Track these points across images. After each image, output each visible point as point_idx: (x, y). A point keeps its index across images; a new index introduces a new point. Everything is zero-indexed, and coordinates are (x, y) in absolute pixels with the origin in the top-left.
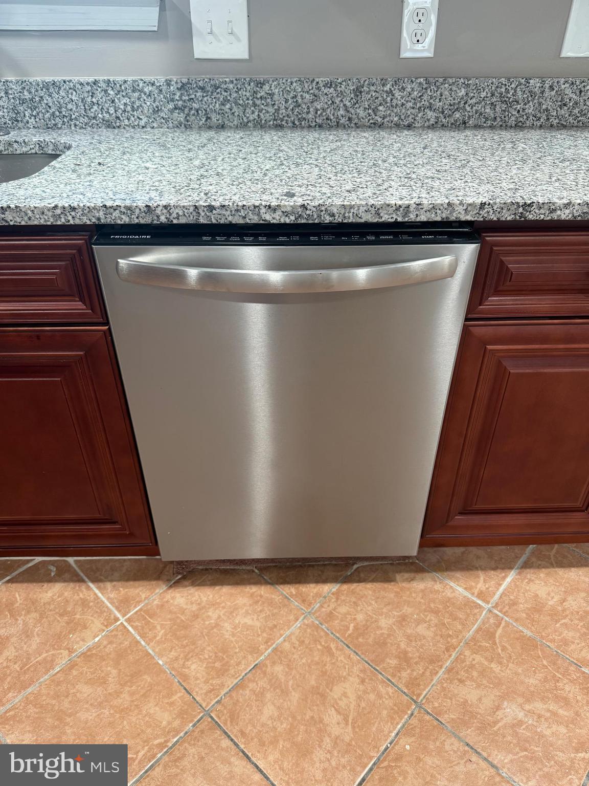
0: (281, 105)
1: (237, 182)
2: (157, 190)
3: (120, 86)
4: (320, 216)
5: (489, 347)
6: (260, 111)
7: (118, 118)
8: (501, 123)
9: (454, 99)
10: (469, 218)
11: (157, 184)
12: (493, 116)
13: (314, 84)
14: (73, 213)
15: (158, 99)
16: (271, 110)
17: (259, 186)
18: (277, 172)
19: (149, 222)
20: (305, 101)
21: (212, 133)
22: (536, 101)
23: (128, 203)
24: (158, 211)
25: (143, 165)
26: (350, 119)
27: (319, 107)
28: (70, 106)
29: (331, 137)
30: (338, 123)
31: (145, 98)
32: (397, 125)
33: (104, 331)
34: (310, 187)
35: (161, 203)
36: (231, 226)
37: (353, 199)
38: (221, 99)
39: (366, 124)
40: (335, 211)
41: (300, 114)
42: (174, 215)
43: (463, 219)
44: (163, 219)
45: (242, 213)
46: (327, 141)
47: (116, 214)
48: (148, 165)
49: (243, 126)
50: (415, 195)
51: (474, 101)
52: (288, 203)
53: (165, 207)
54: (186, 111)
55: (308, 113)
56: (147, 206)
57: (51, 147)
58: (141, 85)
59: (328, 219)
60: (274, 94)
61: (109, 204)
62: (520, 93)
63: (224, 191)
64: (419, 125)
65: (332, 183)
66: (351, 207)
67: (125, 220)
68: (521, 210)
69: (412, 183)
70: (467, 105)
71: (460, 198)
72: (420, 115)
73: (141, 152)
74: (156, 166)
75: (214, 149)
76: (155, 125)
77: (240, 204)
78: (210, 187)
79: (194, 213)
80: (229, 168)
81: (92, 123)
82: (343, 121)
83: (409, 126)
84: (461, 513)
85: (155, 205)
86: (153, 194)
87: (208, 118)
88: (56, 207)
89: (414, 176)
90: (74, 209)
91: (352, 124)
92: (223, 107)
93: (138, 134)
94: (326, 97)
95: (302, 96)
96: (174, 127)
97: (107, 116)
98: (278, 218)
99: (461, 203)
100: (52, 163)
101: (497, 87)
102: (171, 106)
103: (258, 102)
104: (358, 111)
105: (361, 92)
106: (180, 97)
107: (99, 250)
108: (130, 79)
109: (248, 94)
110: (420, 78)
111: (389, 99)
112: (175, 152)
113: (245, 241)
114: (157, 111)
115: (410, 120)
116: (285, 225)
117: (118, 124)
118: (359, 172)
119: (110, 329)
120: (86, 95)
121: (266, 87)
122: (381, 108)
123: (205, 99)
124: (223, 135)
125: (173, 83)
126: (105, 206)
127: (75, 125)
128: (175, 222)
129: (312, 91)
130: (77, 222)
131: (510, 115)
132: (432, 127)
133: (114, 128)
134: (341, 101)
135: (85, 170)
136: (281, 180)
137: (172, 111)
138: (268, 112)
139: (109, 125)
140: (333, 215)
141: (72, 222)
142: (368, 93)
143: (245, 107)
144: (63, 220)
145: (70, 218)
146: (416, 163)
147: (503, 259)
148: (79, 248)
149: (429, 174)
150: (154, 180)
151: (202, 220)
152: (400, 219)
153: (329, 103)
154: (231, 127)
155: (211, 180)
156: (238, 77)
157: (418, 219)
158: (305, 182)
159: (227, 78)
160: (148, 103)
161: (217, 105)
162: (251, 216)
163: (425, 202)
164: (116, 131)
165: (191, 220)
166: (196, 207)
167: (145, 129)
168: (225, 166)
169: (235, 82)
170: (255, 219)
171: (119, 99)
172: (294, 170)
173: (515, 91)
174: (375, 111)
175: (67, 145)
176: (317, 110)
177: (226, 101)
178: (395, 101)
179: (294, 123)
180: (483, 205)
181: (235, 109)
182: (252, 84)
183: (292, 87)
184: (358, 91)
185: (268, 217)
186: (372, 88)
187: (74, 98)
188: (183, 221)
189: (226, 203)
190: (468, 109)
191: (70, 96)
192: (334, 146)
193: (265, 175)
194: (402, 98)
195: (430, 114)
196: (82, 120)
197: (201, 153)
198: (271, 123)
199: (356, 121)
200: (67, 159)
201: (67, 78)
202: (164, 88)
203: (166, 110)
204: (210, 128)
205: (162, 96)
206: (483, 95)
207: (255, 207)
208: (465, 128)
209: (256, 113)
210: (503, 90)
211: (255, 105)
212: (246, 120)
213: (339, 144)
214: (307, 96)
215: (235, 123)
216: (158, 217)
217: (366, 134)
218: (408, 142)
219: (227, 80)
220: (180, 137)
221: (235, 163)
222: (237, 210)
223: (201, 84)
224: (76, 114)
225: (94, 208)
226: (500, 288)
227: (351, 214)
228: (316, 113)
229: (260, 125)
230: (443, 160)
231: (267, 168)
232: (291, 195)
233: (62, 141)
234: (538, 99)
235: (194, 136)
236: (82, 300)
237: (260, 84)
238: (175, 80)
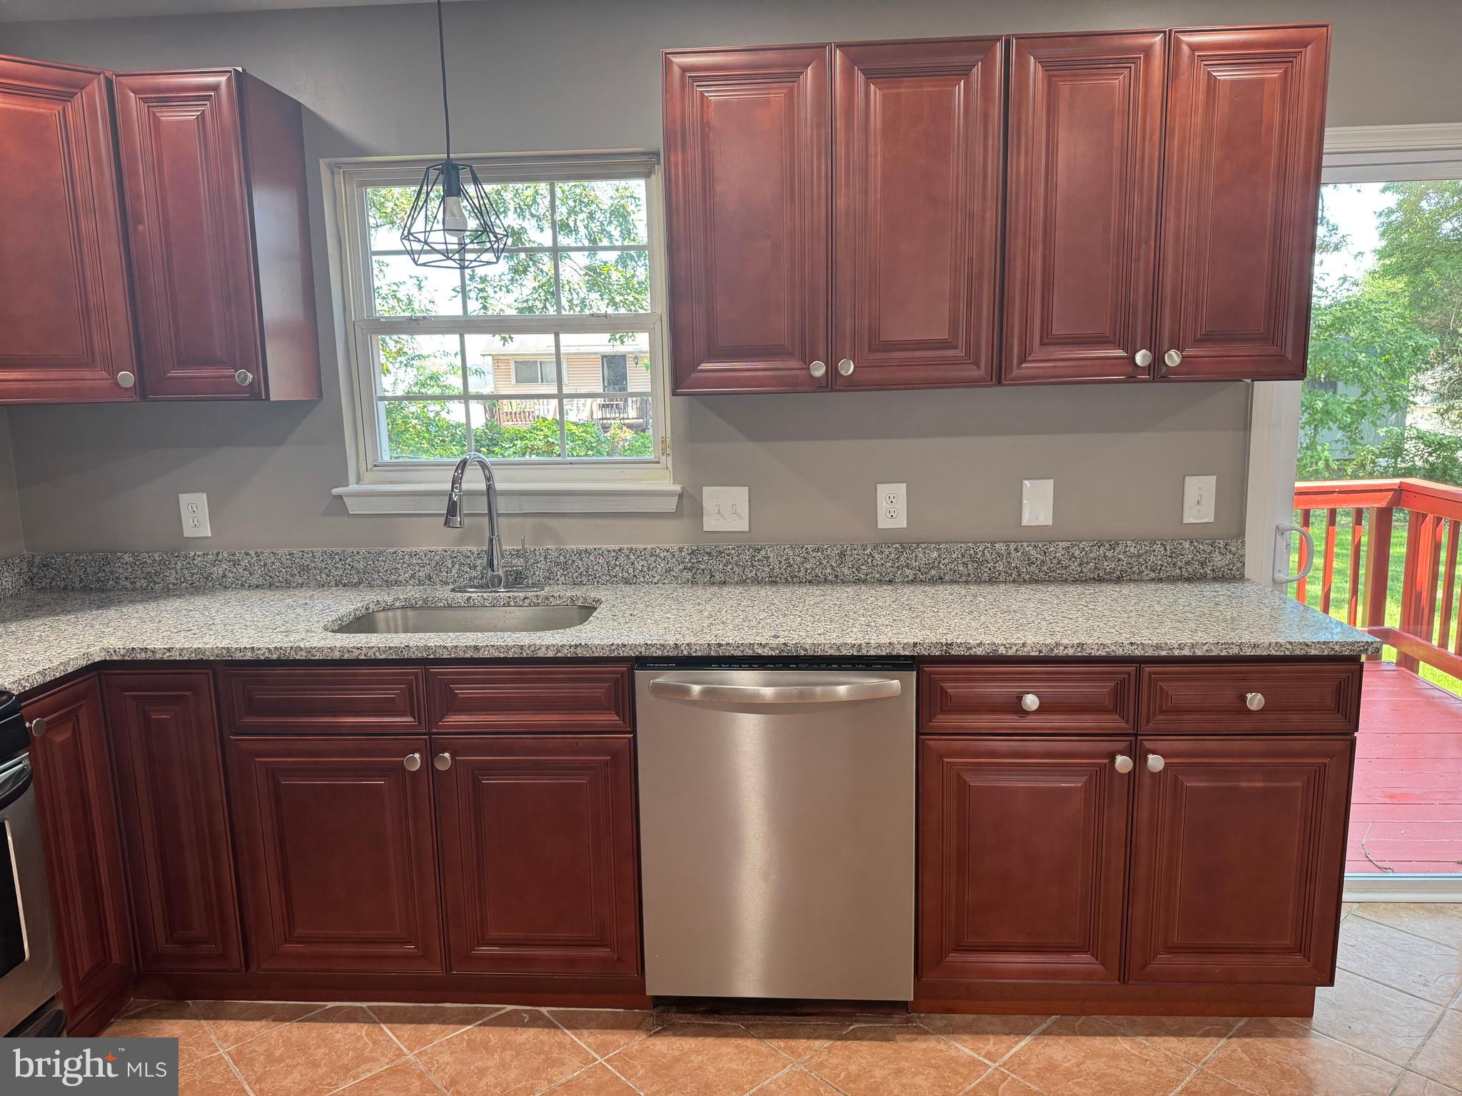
0: (775, 566)
1: (738, 628)
2: (680, 634)
3: (641, 552)
4: (796, 651)
5: (946, 760)
6: (758, 570)
7: (635, 576)
8: (975, 578)
9: (928, 560)
10: (907, 653)
11: (679, 629)
12: (966, 573)
13: (804, 549)
14: (623, 649)
15: (671, 561)
16: (767, 569)
17: (754, 631)
18: (768, 621)
19: (676, 655)
20: (796, 562)
21: (716, 589)
22: (1004, 561)
23: (662, 642)
24: (683, 648)
25: (665, 616)
26: (836, 576)
27: (808, 567)
28: (596, 568)
29: (818, 592)
30: (826, 579)
31: (660, 561)
32: (880, 581)
33: (629, 738)
34: (791, 632)
35: (684, 642)
36: (733, 657)
37: (822, 640)
38: (724, 562)
39: (851, 580)
40: (808, 647)
41: (792, 572)
42: (694, 650)
43: (902, 654)
44: (685, 653)
45: (741, 648)
46: (813, 595)
47: (653, 649)
48: (668, 615)
49: (742, 582)
50: (867, 637)
51: (946, 561)
52: (774, 642)
53: (688, 645)
54: (694, 571)
55: (799, 571)
56: (675, 644)
57: (581, 600)
58: (658, 551)
59: (803, 653)
60: (769, 557)
61: (649, 642)
62: (988, 555)
63: (729, 634)
64: (899, 580)
65: (808, 629)
66: (819, 645)
67: (659, 653)
68: (945, 648)
69: (869, 629)
70: (941, 564)
71: (899, 640)
72: (899, 573)
73: (660, 605)
74: (675, 617)
75: (719, 603)
76: (666, 581)
77: (740, 642)
78: (718, 632)
79: (708, 649)
80: (731, 618)
81: (613, 580)
82: (830, 577)
83: (890, 581)
84: (955, 950)
85: (681, 643)
86: (678, 636)
87: (712, 576)
88: (613, 644)
89: (873, 624)
90: (625, 646)
91: (838, 580)
92: (725, 568)
93: (653, 588)
94: (814, 559)
95: (793, 558)
96: (682, 583)
97: (626, 575)
98: (767, 652)
99: (899, 643)
100: (594, 614)
101: (966, 550)
102: (681, 567)
103: (756, 564)
104: (843, 570)
105: (845, 555)
106: (690, 560)
107: (639, 674)
108: (649, 547)
109: (747, 558)
110: (896, 543)
111: (870, 560)
112: (689, 607)
113: (742, 667)
114: (669, 570)
115: (891, 576)
116: (772, 656)
117: (634, 581)
118: (831, 621)
119: (635, 738)
120: (611, 559)
121: (763, 552)
122: (863, 567)
123: (711, 561)
124: (725, 590)
125: (684, 550)
126: (646, 644)
127: (598, 582)
128: (694, 654)
129: (802, 555)
130: (626, 654)
131: (982, 572)
132: (913, 582)
133: (631, 584)
134: (828, 562)
135: (621, 620)
136: (771, 627)
137: (681, 571)
138: (764, 571)
139: (627, 582)
140: (807, 650)
141: (621, 655)
142: (851, 556)
143: (744, 567)
144: (616, 653)
145: (621, 652)
146: (880, 614)
147: (942, 684)
148: (622, 674)
149: (887, 623)
150: (676, 627)
151: (713, 654)
152: (855, 654)
153: (817, 564)
154: (731, 583)
155: (718, 626)
156: (739, 544)
157: (869, 654)
158: (789, 628)
159: (729, 545)
160: (662, 565)
161: (721, 566)
162: (748, 651)
163: (872, 641)
164: (633, 586)
165: (705, 653)
166: (709, 644)
167: (657, 585)
168: (729, 616)
169: (736, 549)
170: (750, 653)
171: (638, 562)
172: (782, 619)
173: (984, 553)
174: (858, 570)
175: (596, 599)
176: (807, 569)
177: (728, 563)
178: (875, 562)
179: (786, 579)
180: (915, 644)
181: (736, 569)
182: (751, 550)
183: (785, 552)
184: (842, 555)
185: (760, 651)
186: (854, 552)
187: (600, 561)
188: (699, 654)
189: (731, 642)
190: (943, 567)
191: (598, 560)
192: (817, 600)
193: (759, 623)
194: (881, 559)
195: (908, 571)
196: (604, 578)
197: (708, 606)
198: (767, 579)
199: (842, 577)
200: (602, 611)
201: (598, 547)
202: (677, 554)
203: (677, 570)
204: (713, 584)
205: (674, 560)
206: (954, 556)
207: (751, 644)
208: (942, 582)
209: (754, 572)
210: (972, 552)
211: (753, 566)
212: (744, 578)
213: (822, 598)
214: (798, 559)
215: (736, 579)
216: (682, 651)
217: (848, 590)
218: (885, 595)
219: (730, 547)
220: (687, 591)
221: (735, 615)
222: (738, 647)
223: (708, 550)
224: (600, 573)
225: (639, 645)
226: (944, 708)
227: (819, 650)
228: (806, 571)
229: (757, 581)
230: (904, 612)
231: (761, 618)
232: (776, 637)
233: (592, 596)
234: (1006, 559)
235: (700, 591)
236: (617, 714)
237: (758, 550)
238: (687, 547)
